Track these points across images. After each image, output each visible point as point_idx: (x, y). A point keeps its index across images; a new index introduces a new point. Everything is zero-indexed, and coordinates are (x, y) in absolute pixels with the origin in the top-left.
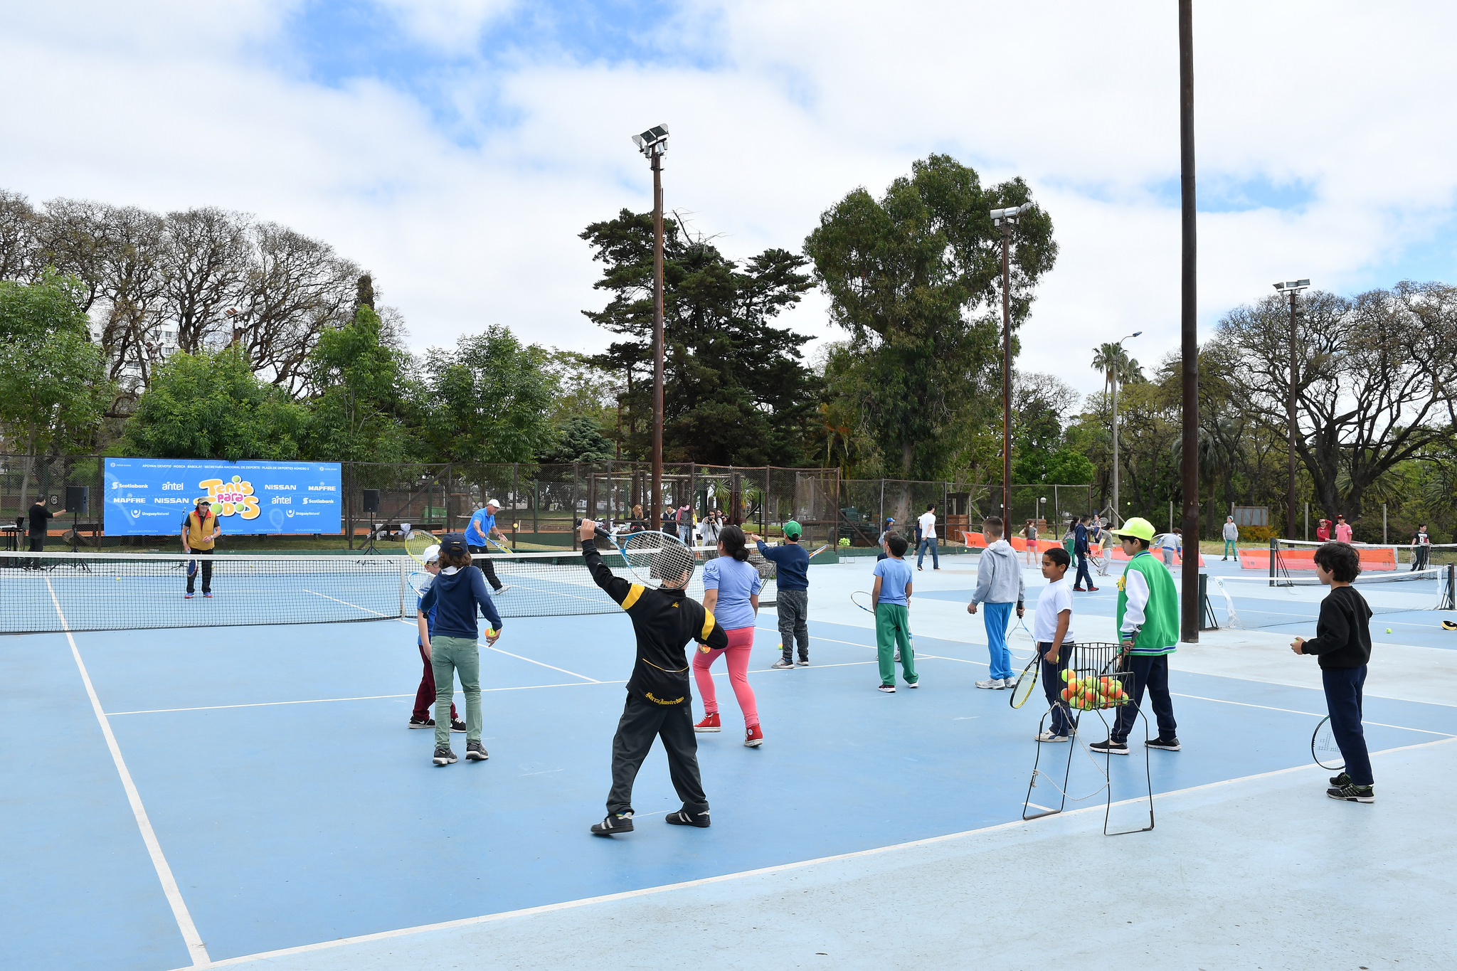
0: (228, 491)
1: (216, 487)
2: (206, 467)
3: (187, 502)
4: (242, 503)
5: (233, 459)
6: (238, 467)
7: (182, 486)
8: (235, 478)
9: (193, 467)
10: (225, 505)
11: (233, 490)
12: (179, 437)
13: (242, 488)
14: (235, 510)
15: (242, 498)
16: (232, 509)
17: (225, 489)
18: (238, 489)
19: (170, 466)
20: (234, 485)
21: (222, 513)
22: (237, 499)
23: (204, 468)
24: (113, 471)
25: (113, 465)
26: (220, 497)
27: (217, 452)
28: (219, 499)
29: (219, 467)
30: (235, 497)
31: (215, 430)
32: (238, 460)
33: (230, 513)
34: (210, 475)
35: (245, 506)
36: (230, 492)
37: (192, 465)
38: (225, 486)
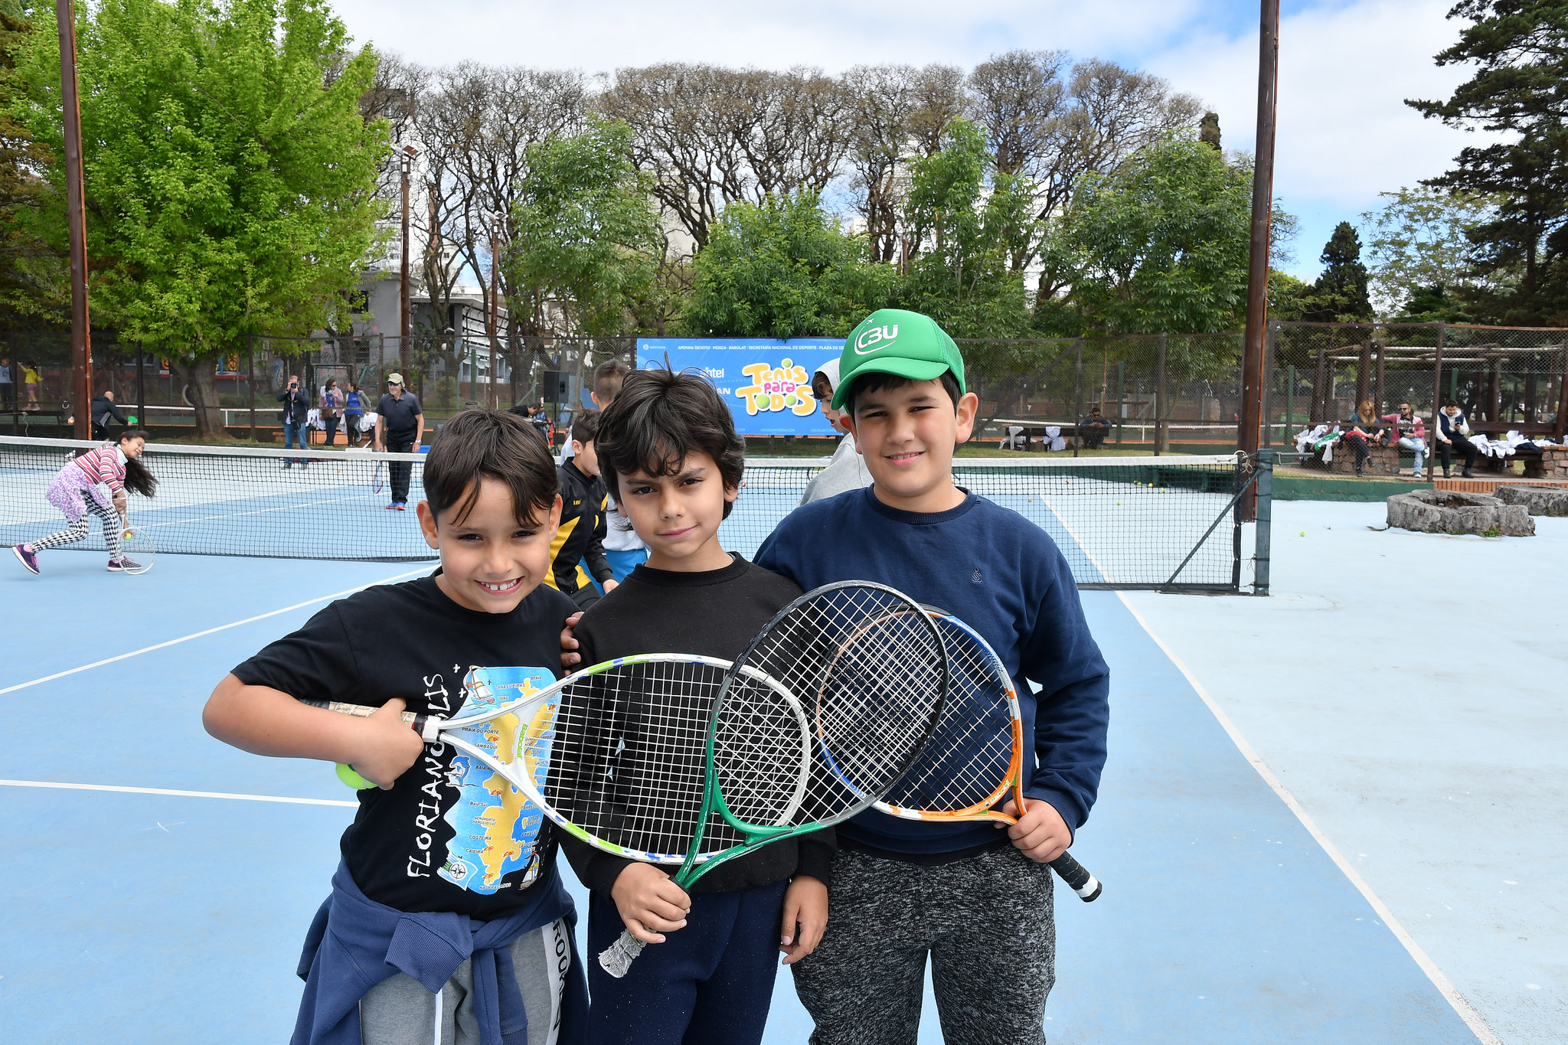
0: (776, 378)
1: (762, 373)
2: (751, 348)
3: (729, 393)
4: (794, 394)
5: (784, 337)
6: (789, 348)
7: (722, 372)
8: (786, 361)
9: (735, 348)
10: (774, 397)
11: (783, 377)
12: (713, 309)
13: (794, 375)
14: (785, 404)
15: (793, 388)
16: (781, 401)
17: (773, 376)
18: (789, 377)
19: (709, 348)
20: (784, 371)
21: (770, 407)
22: (788, 389)
23: (747, 350)
24: (645, 354)
25: (646, 347)
26: (767, 386)
27: (765, 328)
28: (766, 388)
29: (766, 348)
30: (785, 386)
31: (758, 298)
32: (790, 337)
33: (778, 407)
34: (756, 358)
35: (798, 398)
36: (780, 380)
37: (734, 346)
38: (773, 372)
